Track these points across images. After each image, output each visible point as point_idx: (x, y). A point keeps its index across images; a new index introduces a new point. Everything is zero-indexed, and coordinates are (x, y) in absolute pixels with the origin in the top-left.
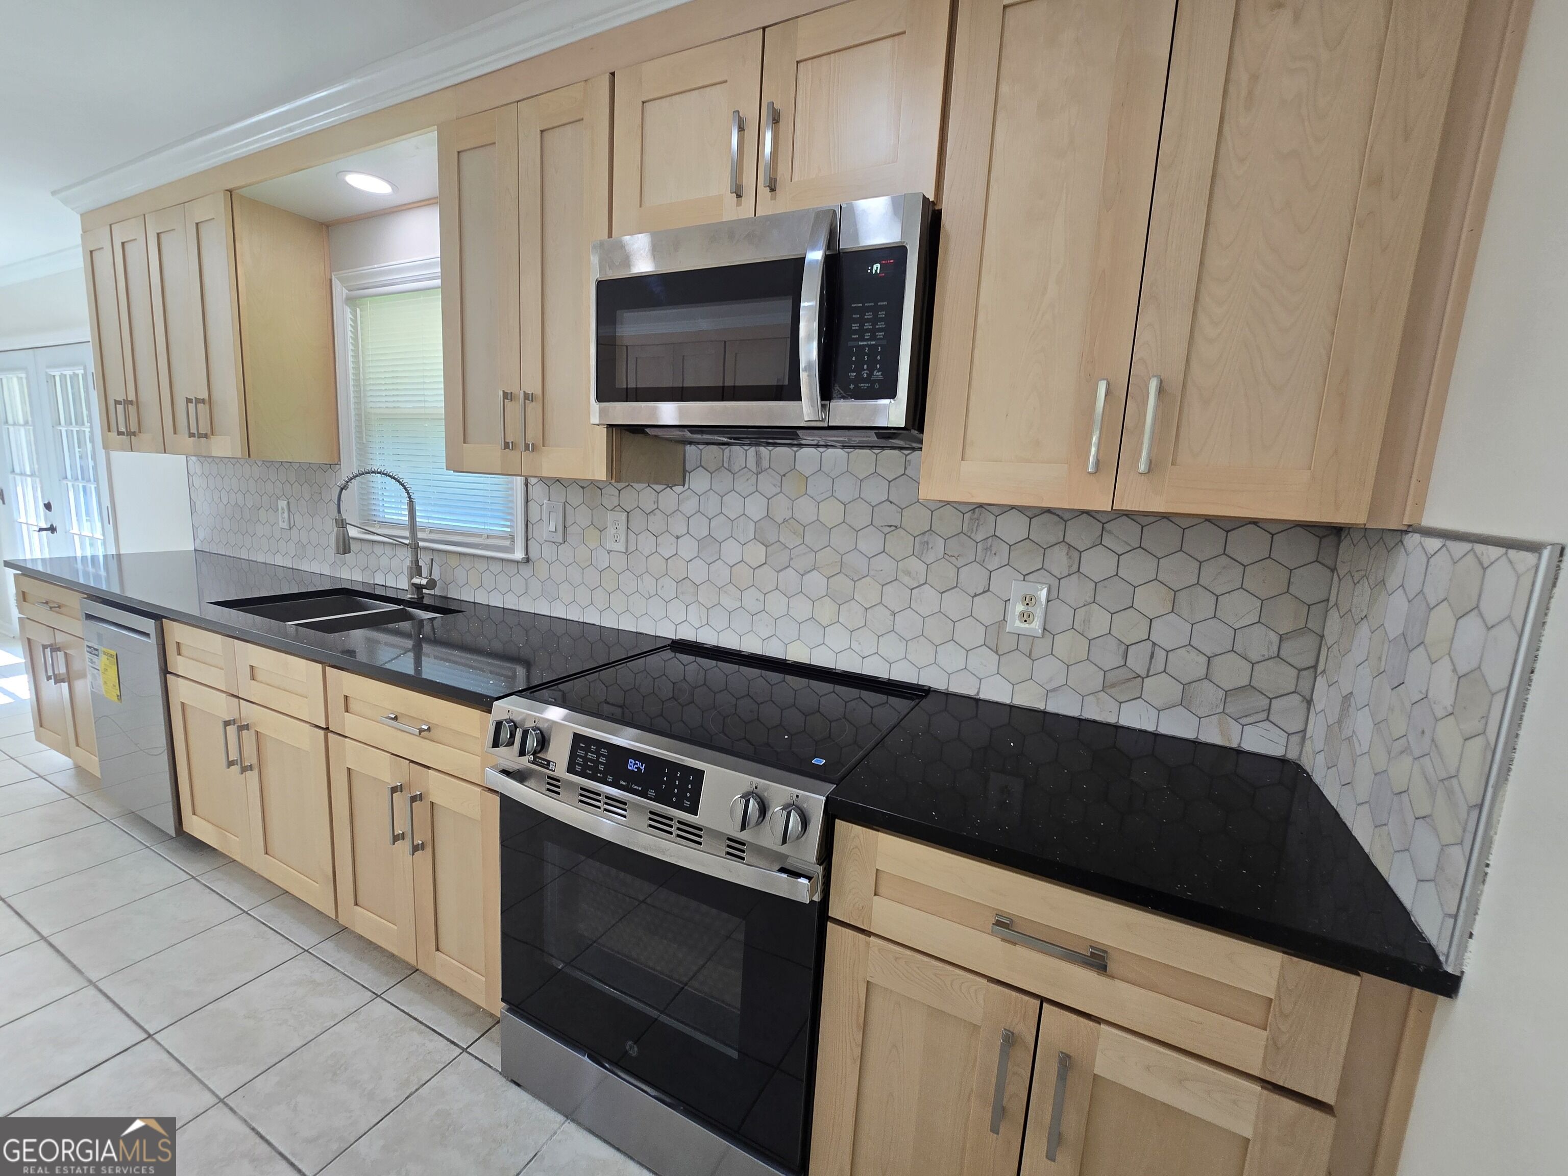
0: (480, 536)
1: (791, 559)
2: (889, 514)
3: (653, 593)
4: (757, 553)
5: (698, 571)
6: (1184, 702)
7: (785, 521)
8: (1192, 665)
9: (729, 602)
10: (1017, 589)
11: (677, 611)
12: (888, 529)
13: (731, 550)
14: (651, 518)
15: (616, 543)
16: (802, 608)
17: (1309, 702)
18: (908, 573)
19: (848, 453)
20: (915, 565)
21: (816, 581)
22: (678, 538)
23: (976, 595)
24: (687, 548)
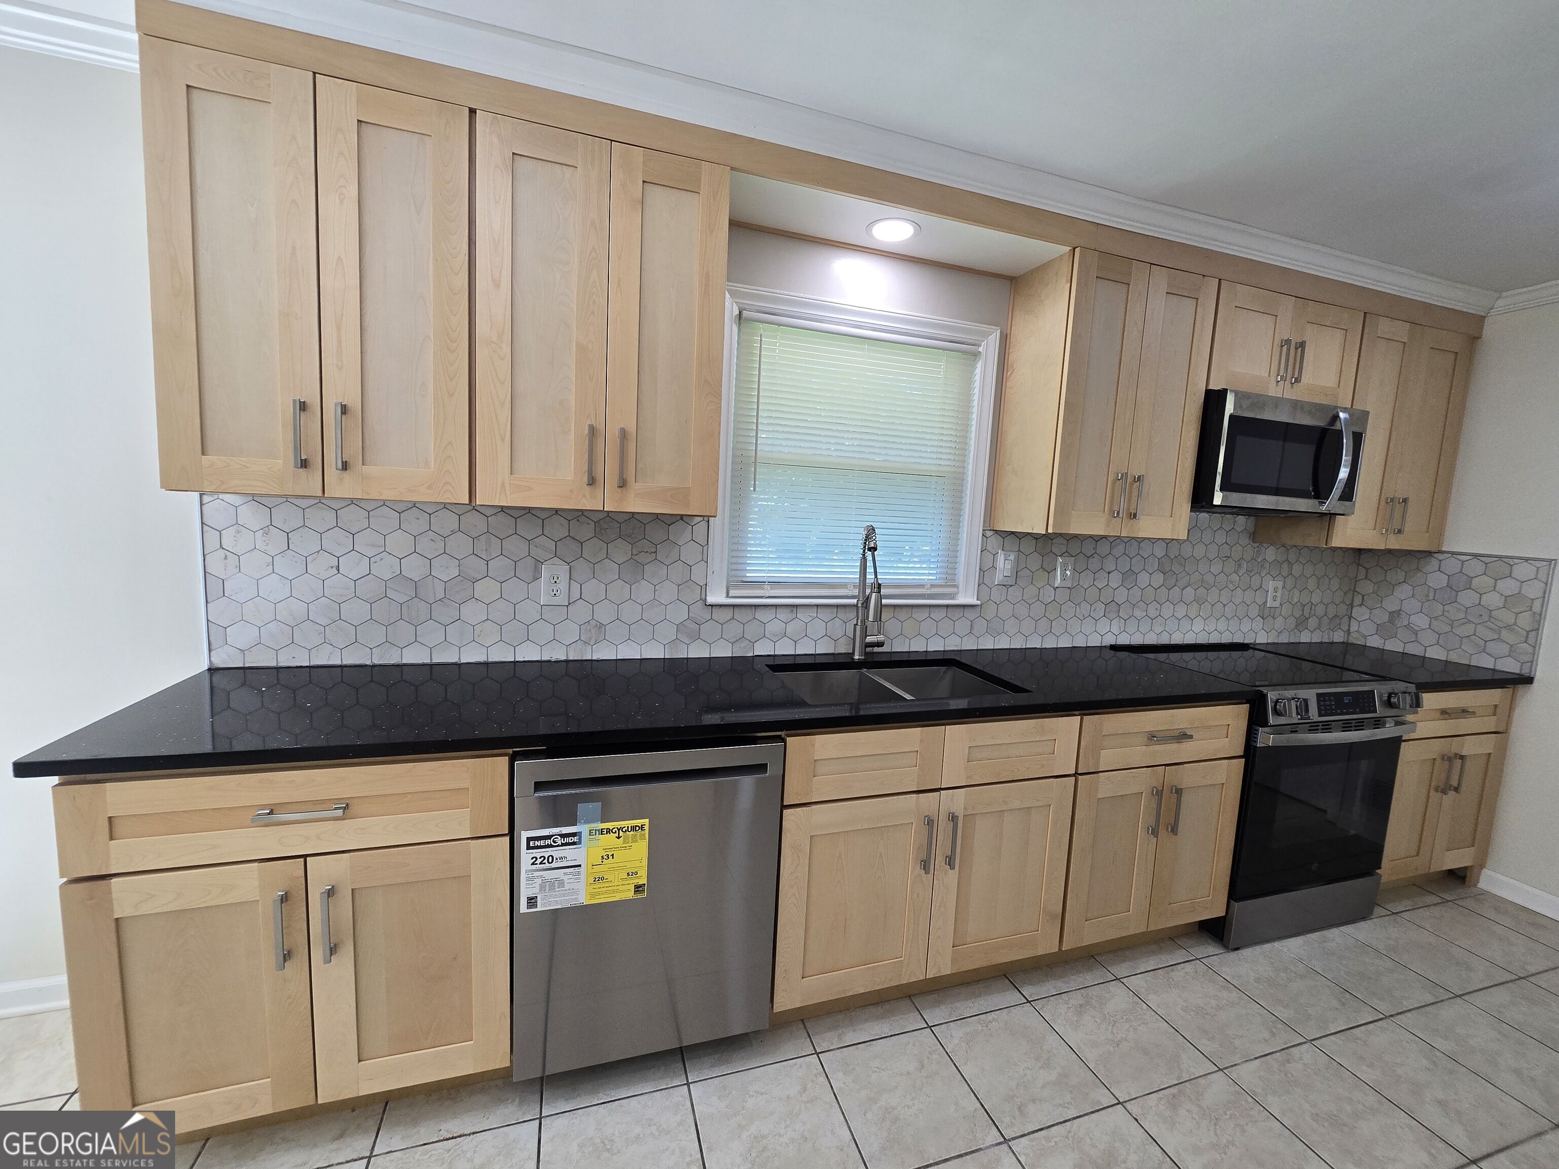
0: (922, 586)
1: (1177, 580)
2: (1226, 550)
3: (1086, 615)
4: (1158, 579)
5: (1121, 596)
6: (1319, 627)
7: (1176, 557)
8: (1320, 610)
9: (1138, 613)
10: (1271, 585)
11: (1103, 626)
12: (1225, 559)
13: (1144, 579)
14: (1091, 560)
15: (1064, 581)
16: (1181, 611)
17: (1350, 617)
18: (1231, 582)
19: (1210, 516)
20: (1235, 577)
21: (1189, 592)
22: (1109, 573)
23: (1257, 590)
24: (1115, 580)
